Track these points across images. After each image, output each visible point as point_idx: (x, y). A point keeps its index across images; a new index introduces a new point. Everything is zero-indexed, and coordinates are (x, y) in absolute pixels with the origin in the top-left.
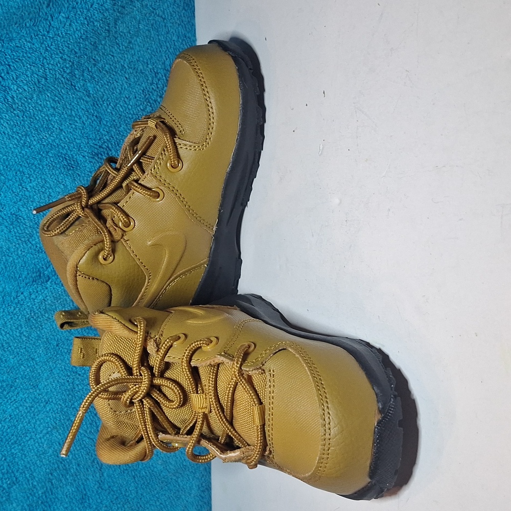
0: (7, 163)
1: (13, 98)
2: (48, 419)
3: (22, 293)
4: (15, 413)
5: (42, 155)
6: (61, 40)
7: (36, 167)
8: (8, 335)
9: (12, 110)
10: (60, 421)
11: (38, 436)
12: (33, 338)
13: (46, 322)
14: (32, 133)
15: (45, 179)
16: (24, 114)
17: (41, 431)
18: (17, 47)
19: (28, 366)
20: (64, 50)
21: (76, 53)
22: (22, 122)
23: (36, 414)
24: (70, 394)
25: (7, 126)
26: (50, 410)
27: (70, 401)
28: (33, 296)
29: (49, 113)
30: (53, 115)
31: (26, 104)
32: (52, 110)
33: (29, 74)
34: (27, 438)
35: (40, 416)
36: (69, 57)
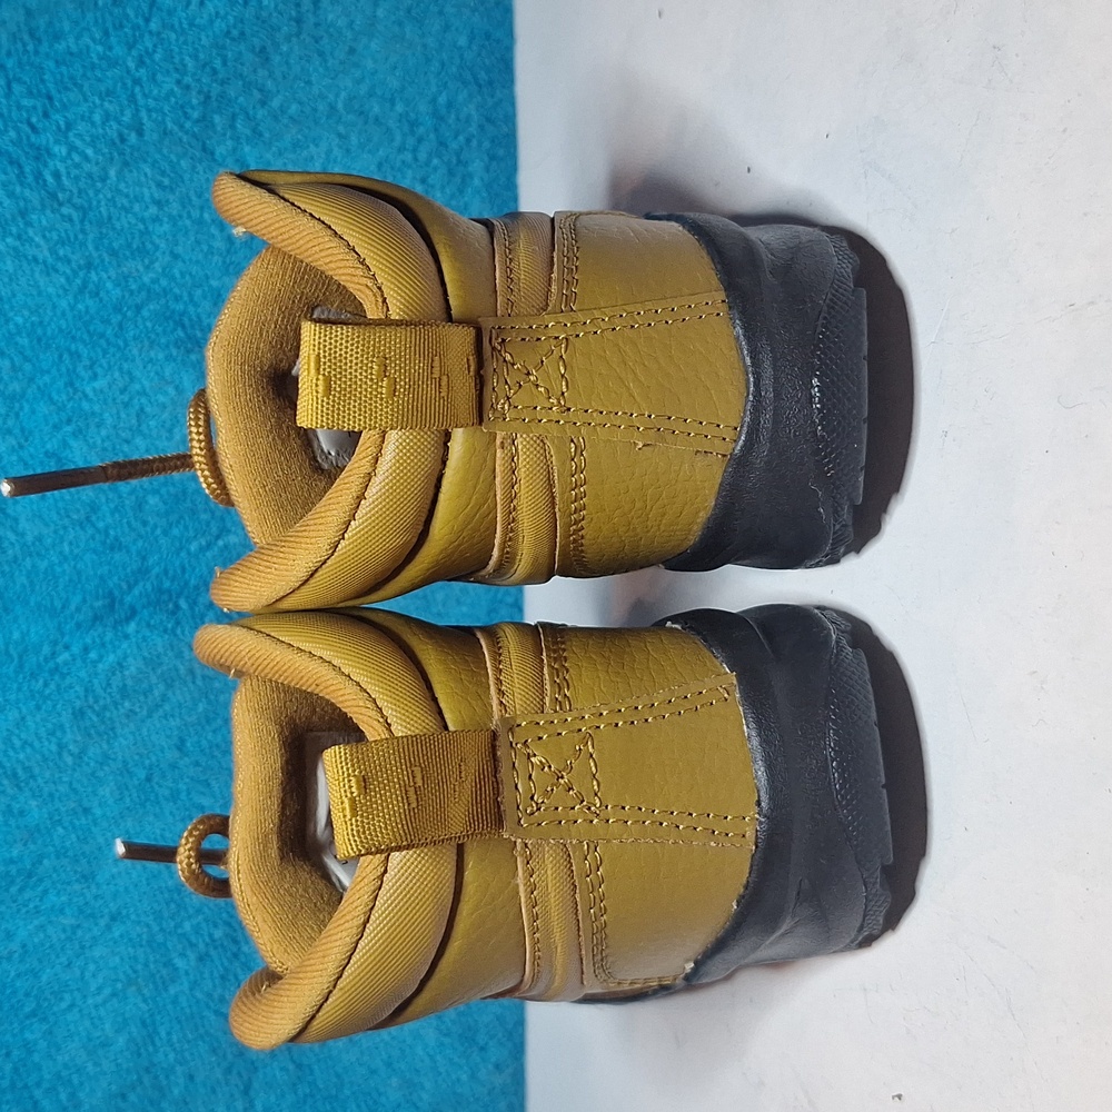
0: (39, 331)
1: (57, 175)
2: (117, 959)
3: (67, 647)
4: (36, 940)
5: (125, 316)
6: (177, 40)
7: (109, 343)
8: (28, 750)
9: (56, 206)
10: (146, 965)
11: (90, 1001)
12: (90, 758)
13: (125, 721)
14: (103, 261)
15: (129, 373)
16: (84, 217)
17: (100, 989)
18: (71, 54)
19: (74, 828)
20: (185, 66)
21: (215, 72)
22: (80, 236)
23: (88, 945)
24: (172, 900)
25: (42, 243)
26: (121, 936)
27: (172, 918)
28: (93, 655)
29: (146, 214)
30: (156, 219)
31: (91, 193)
32: (153, 210)
33: (97, 118)
34: (64, 1005)
35: (97, 952)
36: (198, 80)
